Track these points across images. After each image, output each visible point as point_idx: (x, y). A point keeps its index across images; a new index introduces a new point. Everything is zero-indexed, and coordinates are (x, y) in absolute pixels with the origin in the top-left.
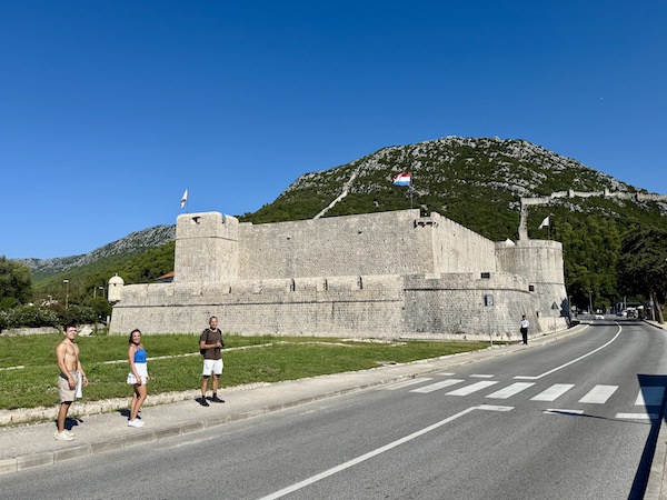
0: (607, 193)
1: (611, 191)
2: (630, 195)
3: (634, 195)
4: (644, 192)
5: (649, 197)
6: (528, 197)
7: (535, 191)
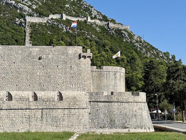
0: (89, 20)
1: (92, 18)
2: (104, 23)
3: (106, 23)
4: (113, 21)
5: (116, 26)
6: (30, 15)
7: (36, 11)
